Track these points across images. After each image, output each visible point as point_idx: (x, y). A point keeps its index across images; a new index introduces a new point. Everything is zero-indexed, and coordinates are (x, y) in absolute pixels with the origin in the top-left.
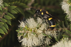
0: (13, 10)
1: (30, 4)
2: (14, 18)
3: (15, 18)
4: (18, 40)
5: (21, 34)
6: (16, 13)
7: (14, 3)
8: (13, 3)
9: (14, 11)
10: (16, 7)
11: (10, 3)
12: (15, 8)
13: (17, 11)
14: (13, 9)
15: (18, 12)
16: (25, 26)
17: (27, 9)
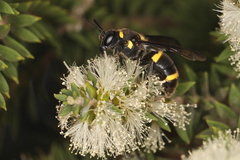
0: (25, 30)
1: (79, 10)
2: (30, 56)
3: (33, 57)
4: (60, 129)
5: (71, 107)
6: (37, 40)
7: (31, 6)
8: (29, 4)
9: (29, 33)
10: (37, 19)
11: (17, 4)
12: (34, 25)
13: (38, 33)
14: (25, 25)
15: (43, 38)
16: (85, 82)
17: (69, 28)
